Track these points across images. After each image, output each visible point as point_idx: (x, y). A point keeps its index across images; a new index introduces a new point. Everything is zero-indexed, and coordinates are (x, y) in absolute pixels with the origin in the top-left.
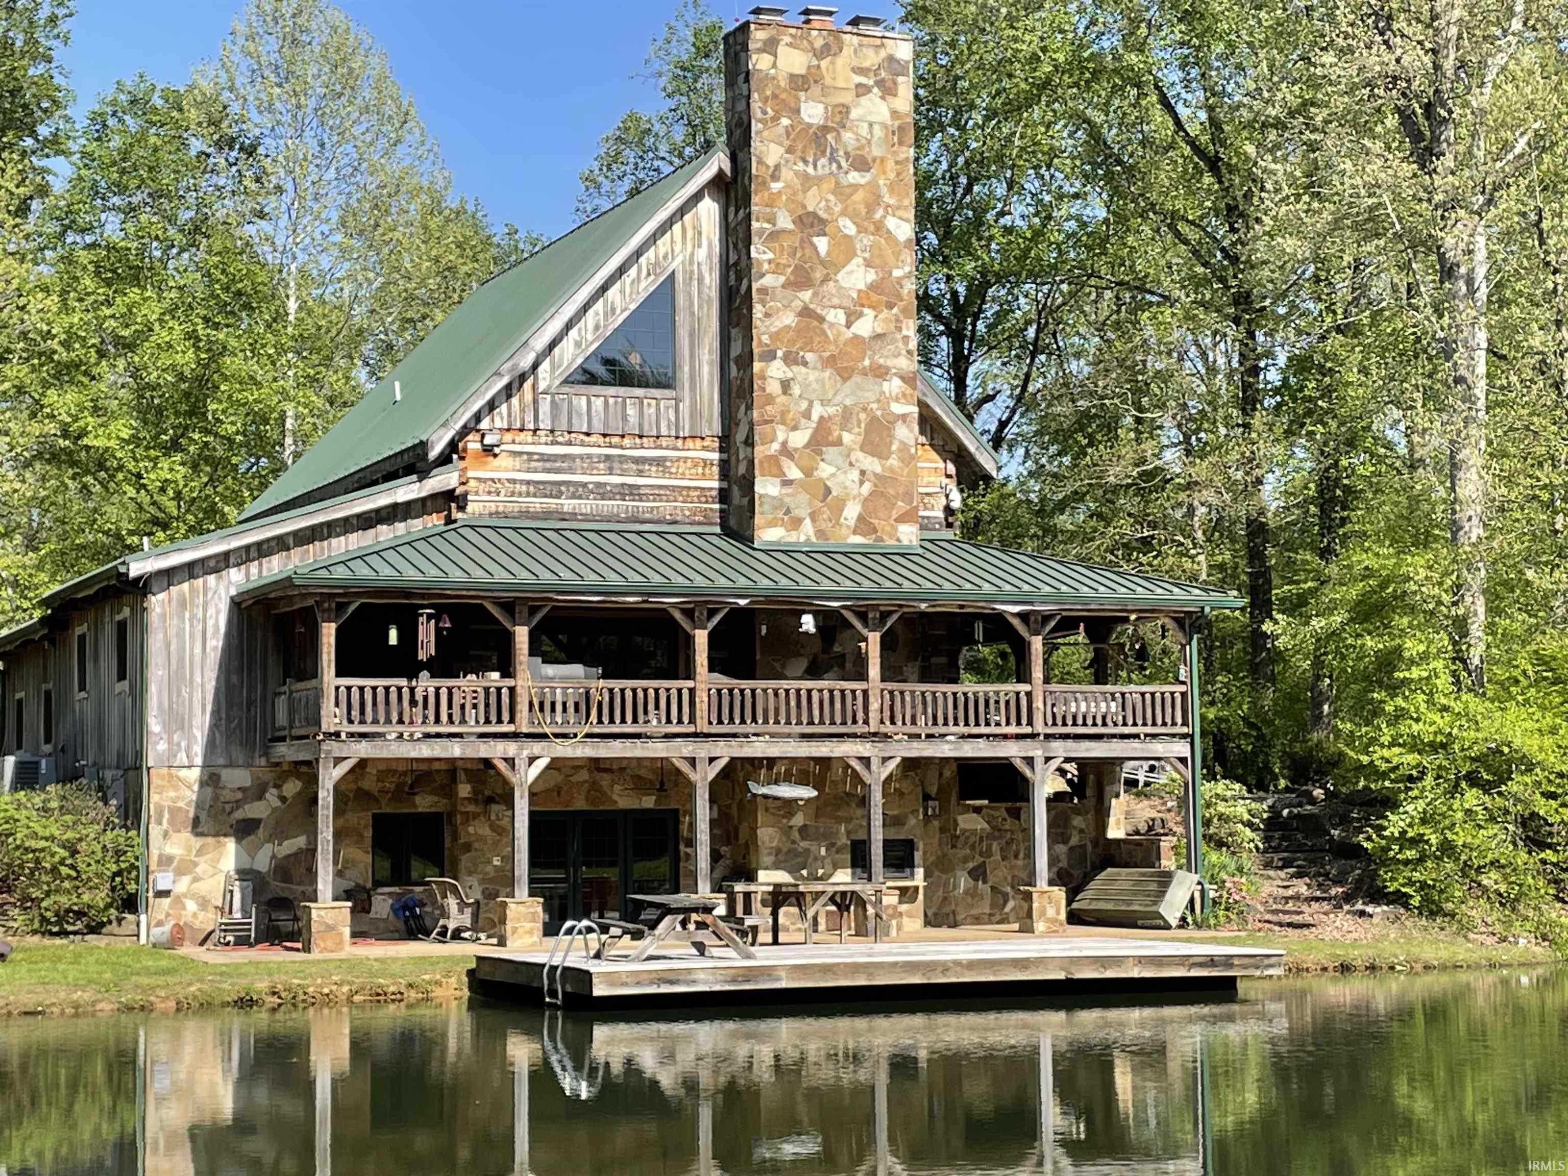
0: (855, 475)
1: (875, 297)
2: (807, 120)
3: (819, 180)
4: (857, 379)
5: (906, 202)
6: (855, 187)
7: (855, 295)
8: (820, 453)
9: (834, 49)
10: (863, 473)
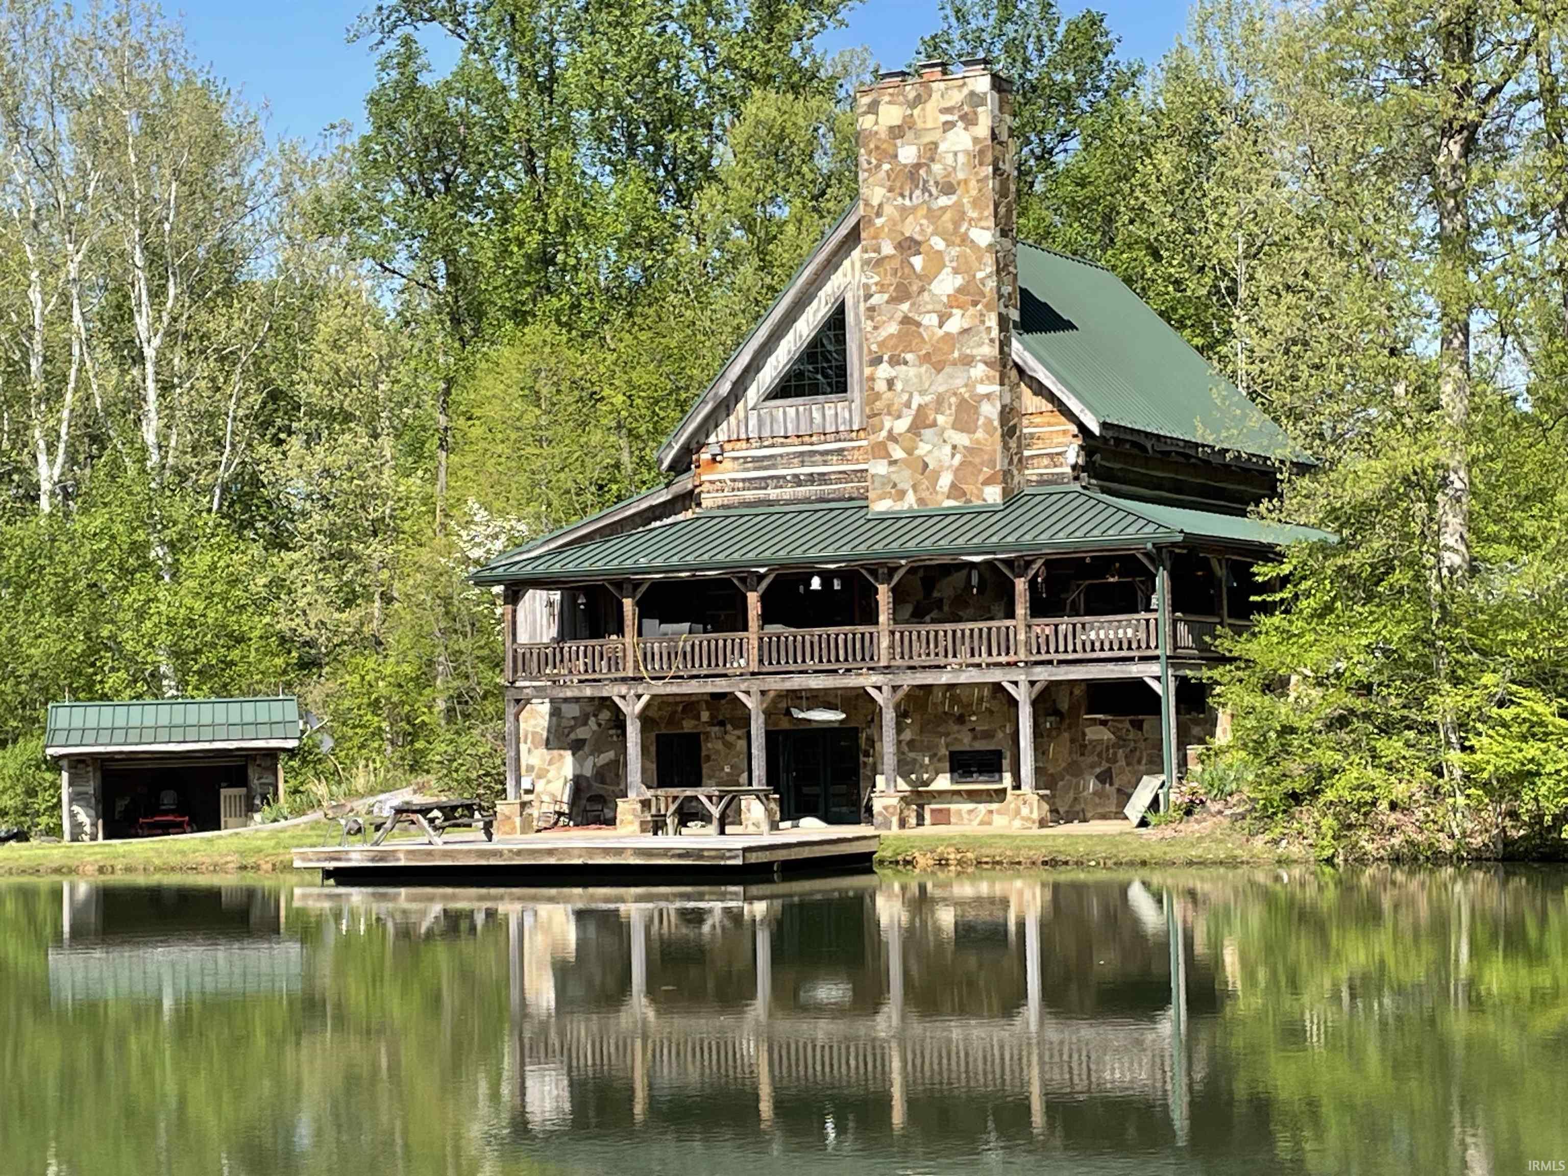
0: (947, 449)
1: (962, 298)
2: (904, 161)
3: (914, 209)
4: (948, 369)
5: (986, 213)
6: (944, 209)
7: (945, 299)
8: (919, 435)
9: (925, 96)
10: (954, 447)
